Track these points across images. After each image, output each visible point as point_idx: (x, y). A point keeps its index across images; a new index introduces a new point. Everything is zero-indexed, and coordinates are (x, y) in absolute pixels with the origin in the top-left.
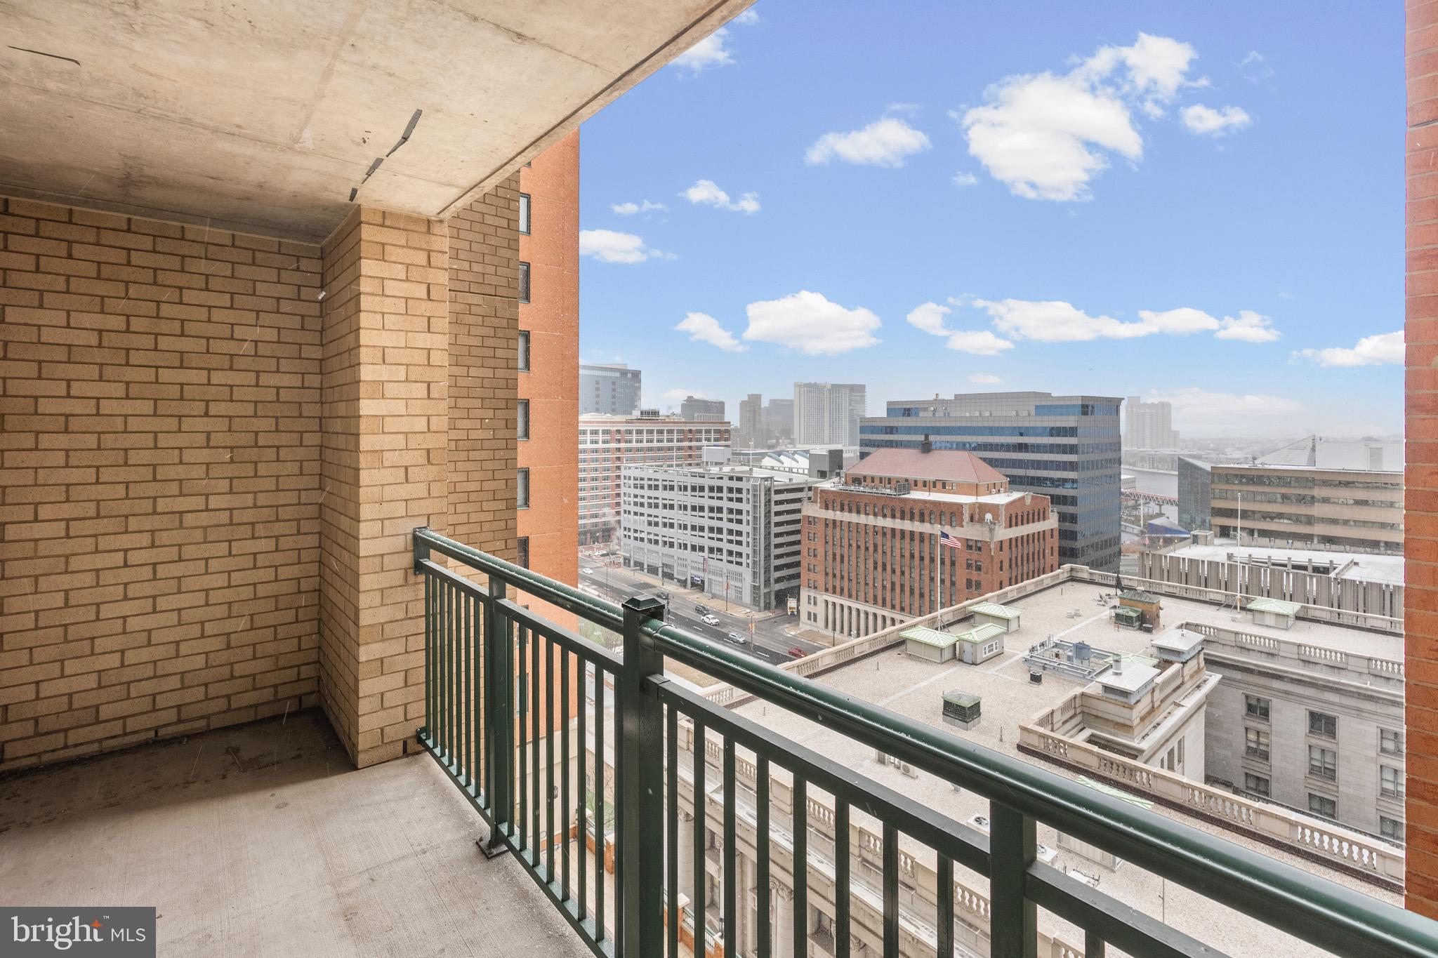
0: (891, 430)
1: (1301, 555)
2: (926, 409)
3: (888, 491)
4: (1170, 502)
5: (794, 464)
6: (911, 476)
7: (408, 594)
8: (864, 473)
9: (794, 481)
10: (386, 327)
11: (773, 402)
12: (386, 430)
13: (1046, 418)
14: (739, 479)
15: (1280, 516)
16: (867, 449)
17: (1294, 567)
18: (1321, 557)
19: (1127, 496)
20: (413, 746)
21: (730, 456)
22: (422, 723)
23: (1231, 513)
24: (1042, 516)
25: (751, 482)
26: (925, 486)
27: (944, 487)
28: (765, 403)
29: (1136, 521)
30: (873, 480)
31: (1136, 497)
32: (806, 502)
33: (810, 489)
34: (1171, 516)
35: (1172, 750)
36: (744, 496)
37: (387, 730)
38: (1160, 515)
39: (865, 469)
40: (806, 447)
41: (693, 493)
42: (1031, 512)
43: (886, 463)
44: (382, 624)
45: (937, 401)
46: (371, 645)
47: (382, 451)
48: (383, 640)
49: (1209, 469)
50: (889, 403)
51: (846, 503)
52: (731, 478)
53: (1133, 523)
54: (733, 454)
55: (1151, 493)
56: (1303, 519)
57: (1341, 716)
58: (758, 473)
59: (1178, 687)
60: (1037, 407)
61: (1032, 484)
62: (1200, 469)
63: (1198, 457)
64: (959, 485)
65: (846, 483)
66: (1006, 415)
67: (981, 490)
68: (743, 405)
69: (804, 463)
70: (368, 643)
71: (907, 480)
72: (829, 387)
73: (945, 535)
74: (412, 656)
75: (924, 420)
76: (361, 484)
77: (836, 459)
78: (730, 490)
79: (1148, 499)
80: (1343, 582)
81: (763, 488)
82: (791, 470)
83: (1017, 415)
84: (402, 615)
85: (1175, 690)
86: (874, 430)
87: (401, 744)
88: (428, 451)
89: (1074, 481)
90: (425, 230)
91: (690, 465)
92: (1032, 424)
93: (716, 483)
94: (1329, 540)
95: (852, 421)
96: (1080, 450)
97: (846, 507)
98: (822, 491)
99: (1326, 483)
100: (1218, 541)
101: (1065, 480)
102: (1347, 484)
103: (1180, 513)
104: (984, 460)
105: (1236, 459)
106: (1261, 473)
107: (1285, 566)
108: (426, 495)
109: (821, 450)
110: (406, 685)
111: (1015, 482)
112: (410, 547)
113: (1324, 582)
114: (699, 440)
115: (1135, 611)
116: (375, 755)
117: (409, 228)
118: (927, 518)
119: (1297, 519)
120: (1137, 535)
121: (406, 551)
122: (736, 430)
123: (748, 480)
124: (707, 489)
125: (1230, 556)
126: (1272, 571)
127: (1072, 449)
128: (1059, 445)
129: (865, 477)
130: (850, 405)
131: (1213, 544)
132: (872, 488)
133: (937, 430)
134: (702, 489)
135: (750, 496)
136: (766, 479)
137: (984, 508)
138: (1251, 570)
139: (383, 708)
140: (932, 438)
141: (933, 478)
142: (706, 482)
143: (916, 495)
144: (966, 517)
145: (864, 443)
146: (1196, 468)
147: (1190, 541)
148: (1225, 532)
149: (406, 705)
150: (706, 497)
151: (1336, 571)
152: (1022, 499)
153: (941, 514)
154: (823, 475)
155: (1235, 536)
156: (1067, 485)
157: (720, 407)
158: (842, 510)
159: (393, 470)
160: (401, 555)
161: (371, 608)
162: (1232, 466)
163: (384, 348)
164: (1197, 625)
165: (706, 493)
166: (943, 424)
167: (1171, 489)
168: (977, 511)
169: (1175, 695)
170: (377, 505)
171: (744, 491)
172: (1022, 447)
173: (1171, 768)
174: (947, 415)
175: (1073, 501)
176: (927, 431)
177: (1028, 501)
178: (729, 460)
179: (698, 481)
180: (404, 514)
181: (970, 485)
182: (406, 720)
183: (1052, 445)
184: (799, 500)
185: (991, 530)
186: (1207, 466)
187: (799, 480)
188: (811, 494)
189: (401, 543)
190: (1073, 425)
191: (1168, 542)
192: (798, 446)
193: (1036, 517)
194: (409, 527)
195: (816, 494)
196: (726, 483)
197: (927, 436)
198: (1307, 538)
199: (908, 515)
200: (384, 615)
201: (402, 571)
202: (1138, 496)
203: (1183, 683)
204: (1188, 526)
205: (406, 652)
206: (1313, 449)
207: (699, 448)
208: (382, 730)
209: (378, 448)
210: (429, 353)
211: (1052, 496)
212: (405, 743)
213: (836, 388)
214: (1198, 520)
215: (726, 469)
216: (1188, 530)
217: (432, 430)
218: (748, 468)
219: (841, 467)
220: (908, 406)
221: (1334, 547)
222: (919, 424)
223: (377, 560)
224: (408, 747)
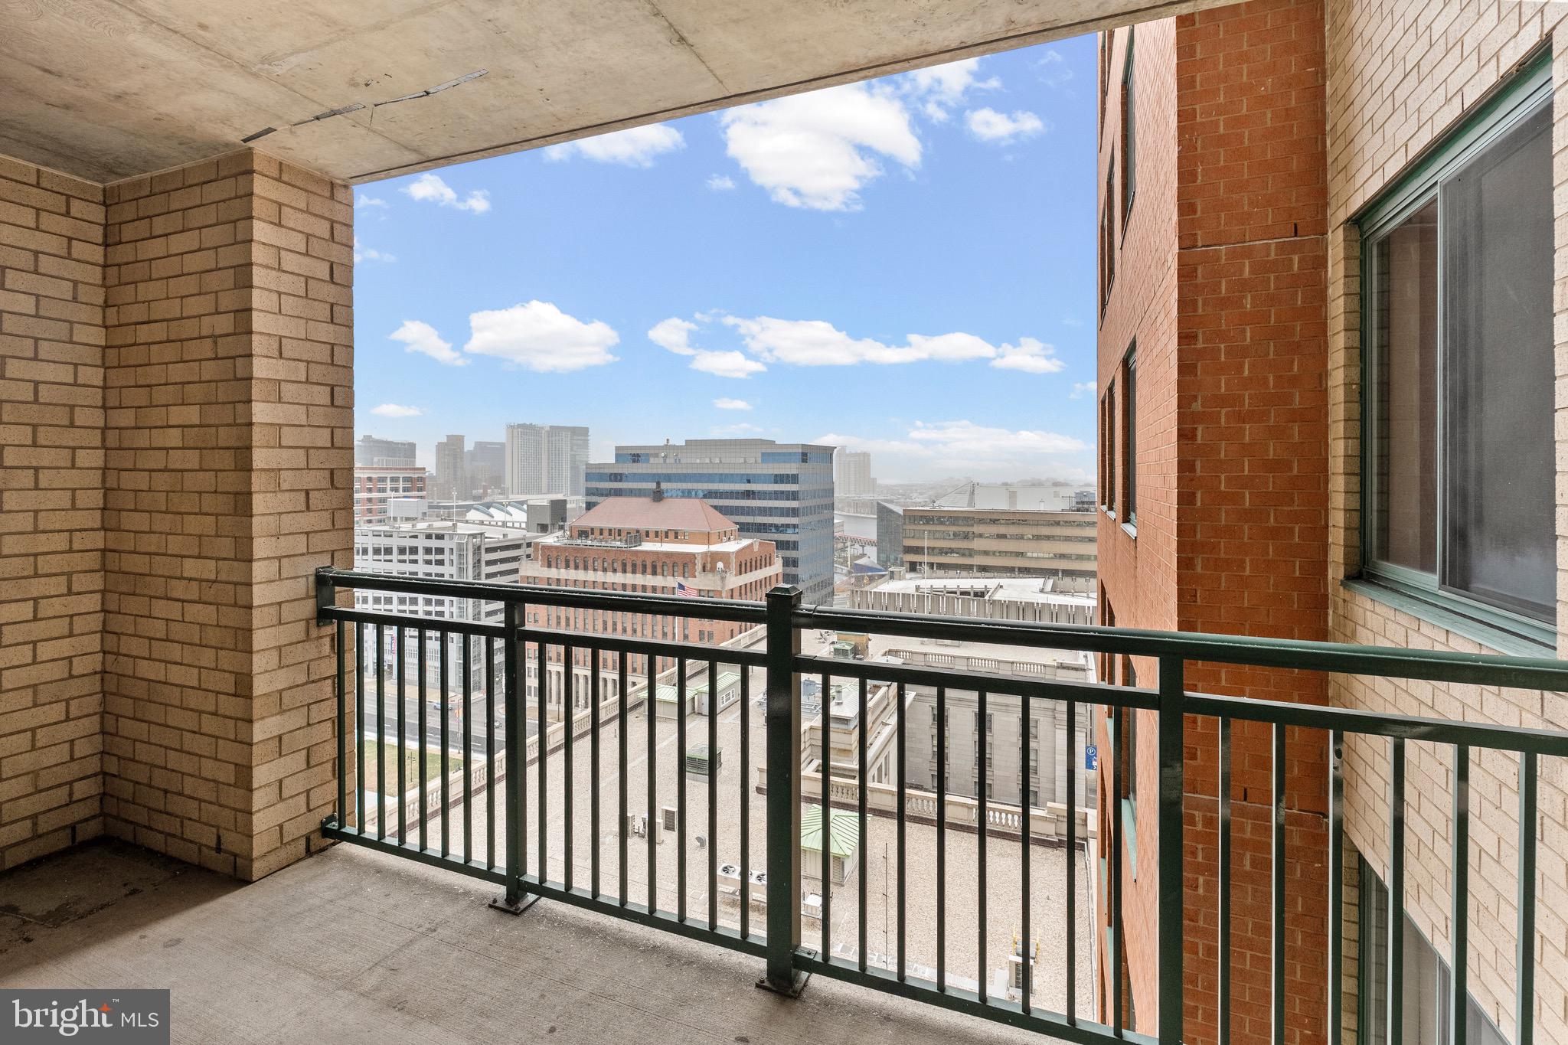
0: (617, 477)
1: (967, 583)
2: (657, 456)
3: (618, 544)
4: (871, 543)
5: (508, 518)
6: (643, 527)
7: (309, 651)
8: (592, 525)
9: (510, 537)
10: (283, 312)
11: (481, 446)
12: (283, 443)
13: (771, 465)
14: (440, 537)
15: (952, 551)
16: (593, 499)
17: (962, 593)
18: (978, 583)
19: (838, 539)
20: (318, 841)
21: (426, 510)
22: (328, 811)
23: (918, 550)
24: (768, 562)
25: (456, 540)
26: (657, 536)
27: (676, 537)
28: (469, 446)
29: (844, 563)
30: (601, 532)
31: (845, 539)
32: (524, 561)
33: (529, 545)
34: (871, 557)
35: (881, 766)
36: (446, 557)
37: (286, 827)
38: (863, 555)
39: (592, 520)
40: (522, 498)
41: (376, 557)
42: (759, 558)
43: (615, 513)
44: (280, 692)
45: (667, 447)
46: (267, 720)
47: (280, 469)
48: (282, 712)
49: (901, 513)
50: (617, 448)
51: (572, 559)
52: (429, 537)
53: (842, 564)
54: (430, 507)
55: (855, 536)
56: (967, 552)
57: (995, 713)
58: (463, 529)
59: (885, 708)
60: (763, 454)
61: (759, 531)
62: (893, 512)
63: (891, 502)
64: (690, 534)
65: (571, 537)
66: (735, 463)
67: (713, 538)
68: (440, 447)
69: (520, 516)
70: (263, 718)
71: (638, 531)
72: (548, 429)
73: (681, 587)
74: (315, 729)
75: (654, 466)
76: (255, 511)
77: (558, 510)
78: (428, 551)
79: (854, 541)
80: (993, 603)
81: (470, 547)
82: (504, 525)
83: (745, 462)
84: (303, 679)
85: (882, 712)
86: (601, 477)
87: (303, 841)
88: (332, 471)
89: (795, 526)
90: (328, 194)
91: (370, 521)
92: (759, 472)
93: (408, 543)
94: (984, 569)
95: (574, 468)
96: (800, 496)
97: (572, 564)
98: (543, 546)
99: (981, 521)
100: (909, 575)
101: (788, 526)
102: (994, 521)
103: (878, 553)
104: (715, 507)
105: (919, 503)
106: (939, 514)
107: (955, 593)
108: (331, 527)
109: (542, 500)
110: (309, 766)
111: (744, 529)
112: (312, 593)
113: (982, 603)
114: (384, 490)
115: (849, 645)
116: (273, 861)
117: (309, 188)
118: (659, 570)
119: (962, 553)
120: (846, 575)
121: (308, 597)
122: (431, 478)
123: (451, 536)
124: (395, 551)
125: (918, 588)
126: (948, 598)
127: (793, 495)
128: (782, 492)
129: (592, 529)
130: (572, 450)
131: (905, 579)
132: (601, 541)
133: (669, 478)
134: (388, 551)
135: (454, 557)
136: (474, 536)
137: (715, 557)
138: (932, 598)
139: (281, 799)
140: (664, 486)
141: (664, 528)
142: (395, 543)
143: (648, 546)
144: (699, 567)
145: (589, 492)
146: (891, 511)
147: (888, 577)
148: (913, 567)
149: (308, 792)
150: (395, 560)
151: (989, 594)
152: (751, 545)
153: (674, 565)
154: (544, 528)
155: (920, 570)
156: (790, 531)
157: (410, 449)
158: (567, 567)
159: (293, 494)
160: (303, 602)
161: (266, 671)
162: (918, 508)
163: (281, 337)
164: (897, 651)
165: (395, 556)
166: (674, 471)
167: (871, 531)
168: (709, 560)
169: (882, 716)
170: (274, 539)
171: (447, 552)
172: (749, 495)
173: (880, 781)
174: (677, 461)
175: (793, 546)
176: (659, 479)
177: (756, 548)
178: (424, 514)
179: (383, 542)
180: (305, 551)
181: (701, 533)
182: (309, 810)
183: (776, 492)
184: (516, 559)
185: (723, 579)
186: (900, 510)
187: (514, 535)
188: (530, 551)
189: (303, 586)
190: (795, 472)
191: (871, 579)
192: (511, 496)
193: (763, 564)
194: (310, 566)
195: (536, 550)
196: (421, 543)
197: (658, 484)
198: (968, 568)
199: (639, 568)
200: (282, 679)
201: (303, 623)
202: (846, 539)
203: (888, 705)
204: (884, 563)
205: (309, 725)
206: (973, 493)
207: (383, 500)
208: (281, 826)
209: (275, 466)
210: (333, 349)
211: (776, 541)
212: (308, 840)
213: (555, 430)
214: (892, 557)
215: (422, 526)
216: (884, 569)
217: (336, 445)
218: (450, 524)
219: (564, 519)
220: (636, 452)
221: (987, 574)
222: (649, 471)
223: (274, 610)
224: (312, 843)
